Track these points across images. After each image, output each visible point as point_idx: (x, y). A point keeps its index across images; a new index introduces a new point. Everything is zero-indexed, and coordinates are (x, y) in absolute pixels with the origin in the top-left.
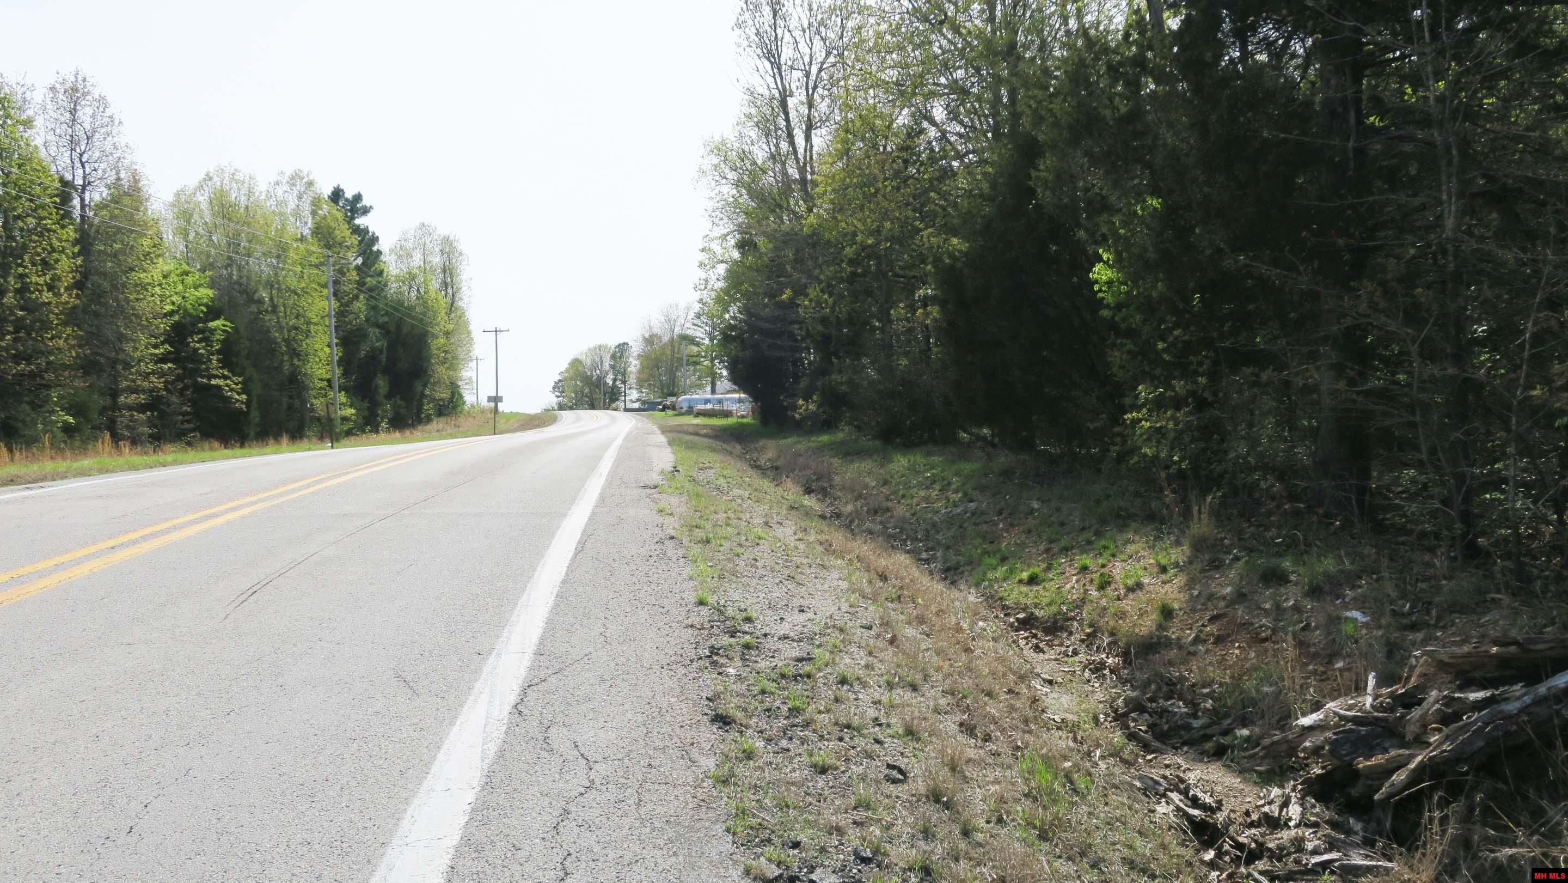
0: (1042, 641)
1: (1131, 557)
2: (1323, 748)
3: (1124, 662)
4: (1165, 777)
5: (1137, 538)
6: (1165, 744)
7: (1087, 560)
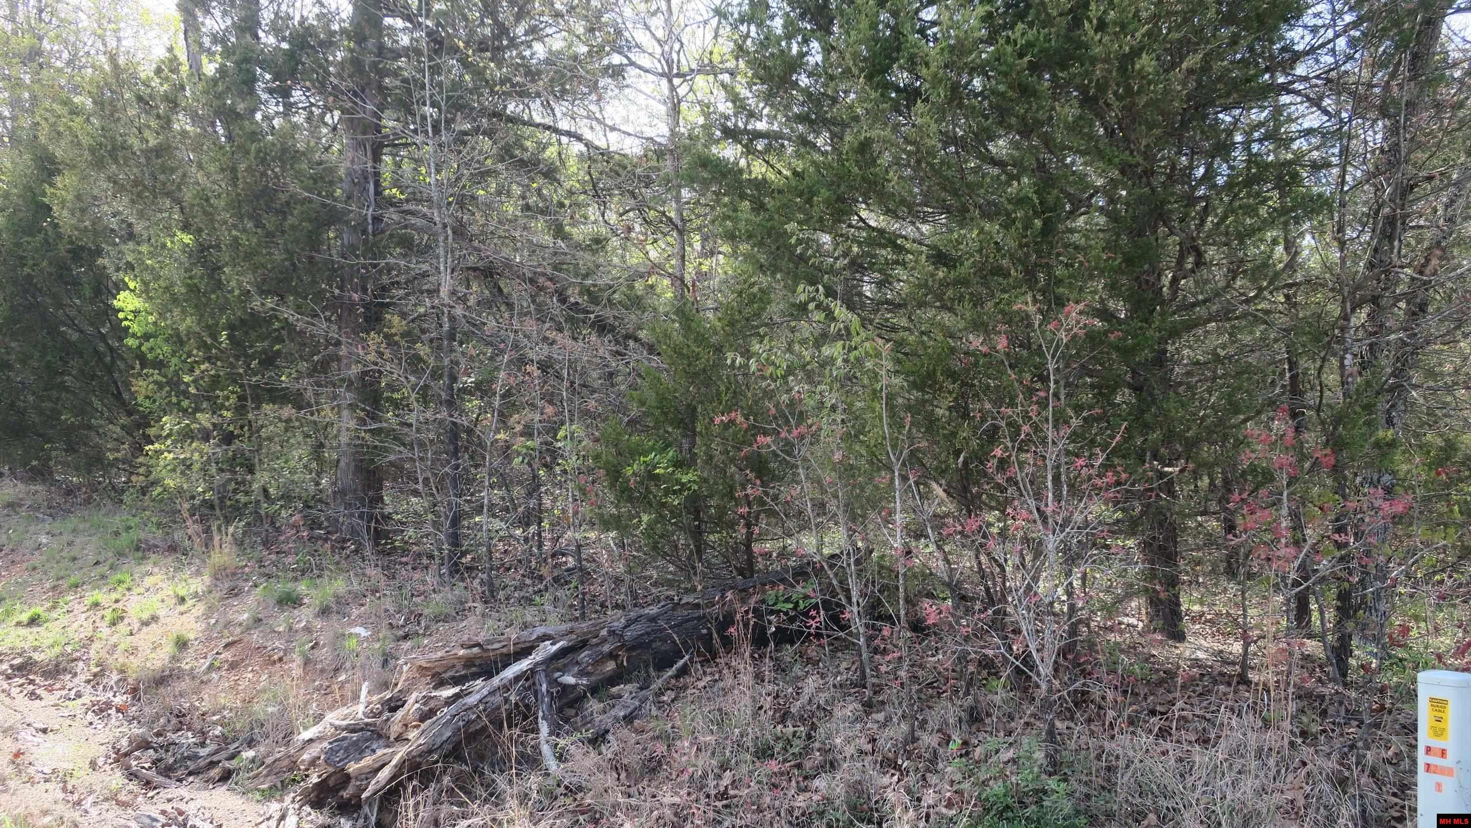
0: (40, 687)
1: (148, 590)
2: (319, 758)
3: (134, 698)
4: (163, 812)
5: (156, 570)
6: (170, 778)
7: (98, 596)
